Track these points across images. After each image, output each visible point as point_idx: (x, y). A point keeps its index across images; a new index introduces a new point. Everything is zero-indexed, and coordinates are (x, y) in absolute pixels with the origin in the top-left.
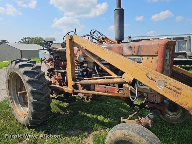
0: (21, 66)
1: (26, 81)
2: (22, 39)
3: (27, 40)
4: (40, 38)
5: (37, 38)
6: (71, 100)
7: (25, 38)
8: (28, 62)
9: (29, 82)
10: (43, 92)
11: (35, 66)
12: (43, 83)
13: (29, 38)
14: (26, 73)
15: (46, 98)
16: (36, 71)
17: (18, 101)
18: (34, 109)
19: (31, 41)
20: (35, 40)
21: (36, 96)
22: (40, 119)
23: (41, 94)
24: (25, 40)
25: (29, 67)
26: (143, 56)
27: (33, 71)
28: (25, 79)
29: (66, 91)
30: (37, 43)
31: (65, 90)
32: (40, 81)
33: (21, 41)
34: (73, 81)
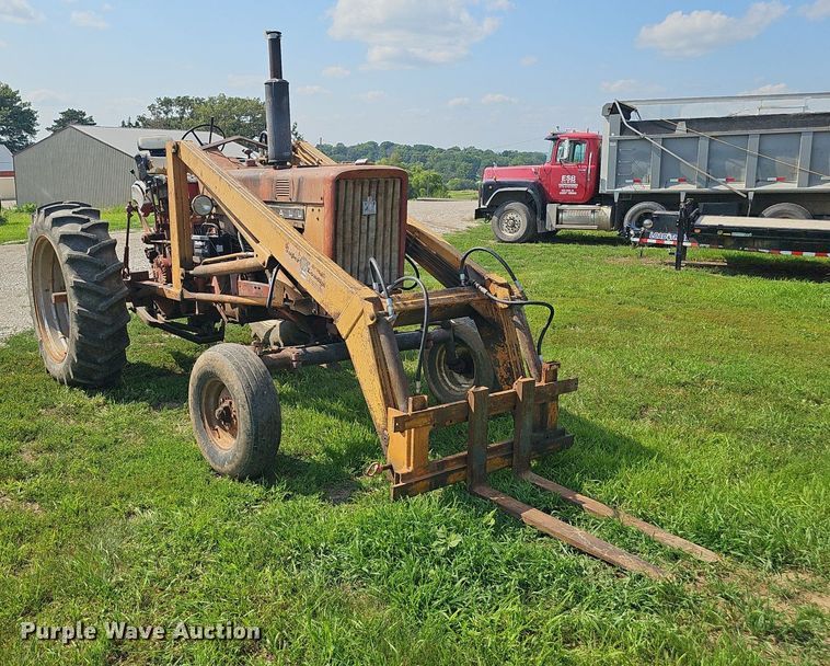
0: (58, 222)
1: (64, 260)
2: (151, 108)
3: (175, 112)
4: (233, 102)
5: (222, 99)
6: (206, 335)
7: (167, 102)
8: (75, 210)
9: (71, 261)
10: (105, 290)
11: (93, 221)
12: (105, 267)
13: (184, 102)
14: (65, 238)
15: (111, 307)
16: (89, 235)
17: (56, 322)
18: (79, 332)
19: (192, 115)
20: (208, 109)
21: (86, 298)
22: (95, 363)
23: (98, 294)
24: (166, 113)
25: (76, 224)
26: (307, 204)
27: (83, 234)
28: (64, 252)
29: (168, 296)
30: (220, 124)
31: (166, 292)
32: (97, 261)
33: (147, 117)
34: (181, 267)
